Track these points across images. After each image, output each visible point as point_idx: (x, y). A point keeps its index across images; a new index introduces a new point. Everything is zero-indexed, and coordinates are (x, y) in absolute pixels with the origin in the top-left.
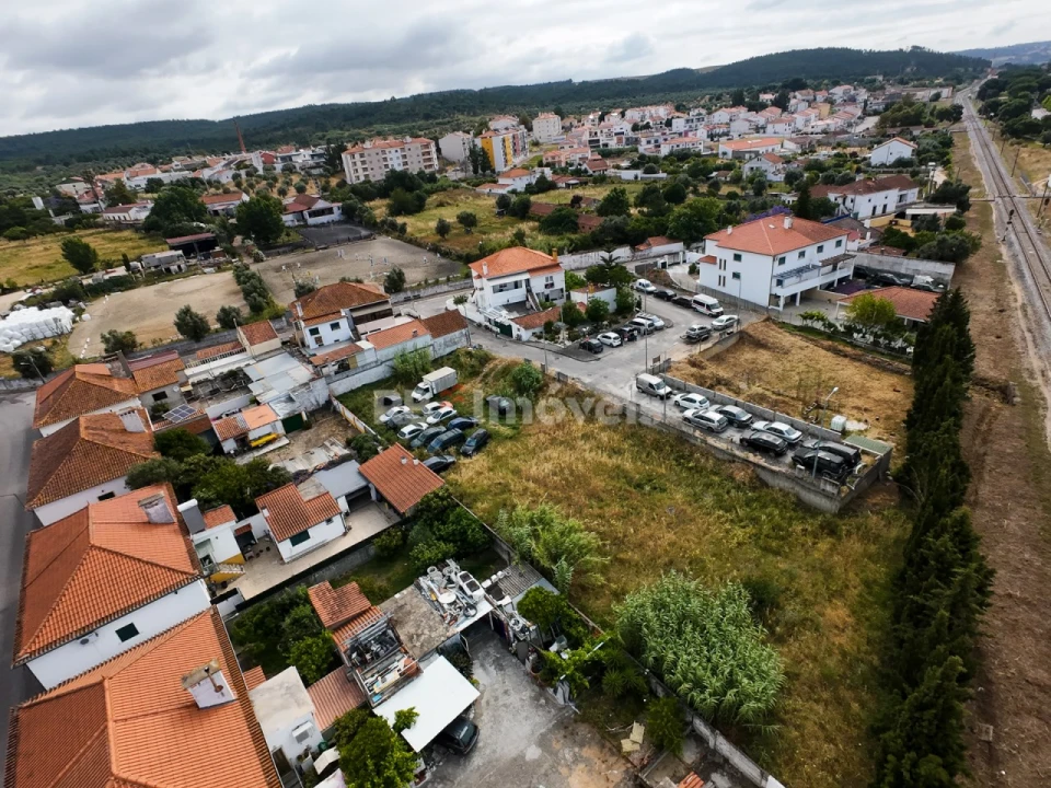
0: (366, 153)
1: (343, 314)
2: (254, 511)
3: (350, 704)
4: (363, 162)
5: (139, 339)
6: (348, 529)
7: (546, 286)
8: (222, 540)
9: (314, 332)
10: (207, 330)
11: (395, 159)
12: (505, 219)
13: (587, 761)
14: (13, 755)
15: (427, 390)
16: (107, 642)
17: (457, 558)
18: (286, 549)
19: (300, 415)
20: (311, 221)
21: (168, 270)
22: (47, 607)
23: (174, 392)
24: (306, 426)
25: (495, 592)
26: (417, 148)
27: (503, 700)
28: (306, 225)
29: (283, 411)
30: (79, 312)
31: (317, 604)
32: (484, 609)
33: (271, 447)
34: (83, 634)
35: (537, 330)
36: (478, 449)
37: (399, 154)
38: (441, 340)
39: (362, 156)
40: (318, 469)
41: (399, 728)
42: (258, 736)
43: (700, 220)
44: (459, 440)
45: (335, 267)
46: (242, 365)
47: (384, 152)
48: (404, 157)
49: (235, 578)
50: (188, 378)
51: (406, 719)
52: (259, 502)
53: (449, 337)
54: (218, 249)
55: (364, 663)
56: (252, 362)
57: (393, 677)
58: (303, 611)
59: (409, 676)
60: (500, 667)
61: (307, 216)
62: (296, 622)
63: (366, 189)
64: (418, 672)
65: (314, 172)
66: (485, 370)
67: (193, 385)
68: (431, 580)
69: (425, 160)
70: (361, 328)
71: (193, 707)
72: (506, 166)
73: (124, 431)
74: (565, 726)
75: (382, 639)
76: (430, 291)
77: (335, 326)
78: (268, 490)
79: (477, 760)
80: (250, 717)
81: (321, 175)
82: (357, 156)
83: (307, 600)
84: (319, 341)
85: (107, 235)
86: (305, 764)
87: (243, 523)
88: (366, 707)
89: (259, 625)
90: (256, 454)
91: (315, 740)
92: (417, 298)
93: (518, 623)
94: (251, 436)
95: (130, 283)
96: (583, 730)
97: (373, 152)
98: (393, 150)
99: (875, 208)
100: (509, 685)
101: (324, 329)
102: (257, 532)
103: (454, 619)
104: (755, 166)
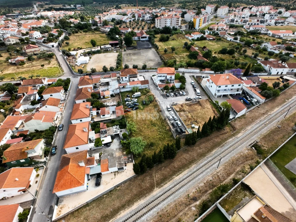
0: (161, 19)
1: (128, 76)
2: (99, 110)
3: (99, 137)
4: (160, 22)
5: (96, 70)
6: (111, 116)
7: (170, 78)
8: (94, 113)
9: (122, 78)
10: (107, 71)
11: (169, 21)
12: (184, 49)
13: (119, 153)
14: (68, 129)
15: (135, 96)
16: (79, 121)
17: (119, 125)
18: (102, 116)
19: (113, 95)
20: (141, 39)
21: (108, 50)
22: (74, 115)
23: (98, 84)
24: (114, 97)
25: (121, 131)
26: (175, 19)
27: (116, 143)
28: (140, 40)
29: (111, 93)
30: (90, 58)
31: (101, 125)
32: (118, 133)
33: (108, 99)
34: (77, 119)
35: (162, 88)
36: (135, 109)
37: (170, 20)
38: (143, 85)
39: (160, 20)
40: (110, 106)
41: (102, 141)
42: (88, 136)
43: (219, 67)
44: (133, 107)
45: (138, 57)
46: (109, 81)
47: (166, 20)
48: (171, 21)
49: (95, 118)
50: (101, 81)
51: (103, 141)
52: (100, 109)
53: (145, 85)
54: (118, 46)
55: (102, 134)
56: (111, 81)
57: (104, 136)
58: (99, 125)
59: (106, 136)
60: (117, 140)
61: (140, 38)
62: (98, 126)
63: (158, 31)
64: (107, 136)
65: (148, 22)
66: (147, 94)
67: (101, 83)
68: (114, 127)
69: (177, 23)
70: (130, 79)
71: (83, 131)
72: (198, 27)
73: (88, 91)
74: (120, 149)
75: (105, 132)
76: (151, 70)
77: (126, 78)
78: (102, 107)
79: (109, 148)
80: (88, 134)
81: (149, 23)
82: (159, 20)
83: (100, 124)
84: (123, 80)
85: (100, 34)
86: (93, 141)
87: (98, 111)
88: (100, 138)
89: (94, 125)
90: (105, 99)
91: (94, 139)
92: (148, 71)
93: (121, 136)
94: (105, 96)
95: (100, 52)
96: (121, 150)
97: (163, 19)
98: (169, 19)
99: (278, 73)
100: (117, 142)
101: (124, 78)
102: (99, 112)
103: (114, 133)
104: (266, 45)
